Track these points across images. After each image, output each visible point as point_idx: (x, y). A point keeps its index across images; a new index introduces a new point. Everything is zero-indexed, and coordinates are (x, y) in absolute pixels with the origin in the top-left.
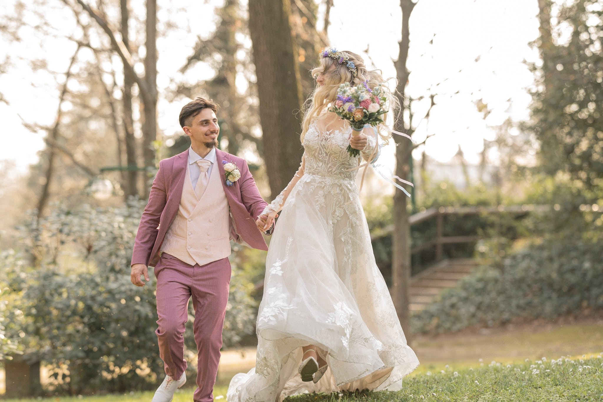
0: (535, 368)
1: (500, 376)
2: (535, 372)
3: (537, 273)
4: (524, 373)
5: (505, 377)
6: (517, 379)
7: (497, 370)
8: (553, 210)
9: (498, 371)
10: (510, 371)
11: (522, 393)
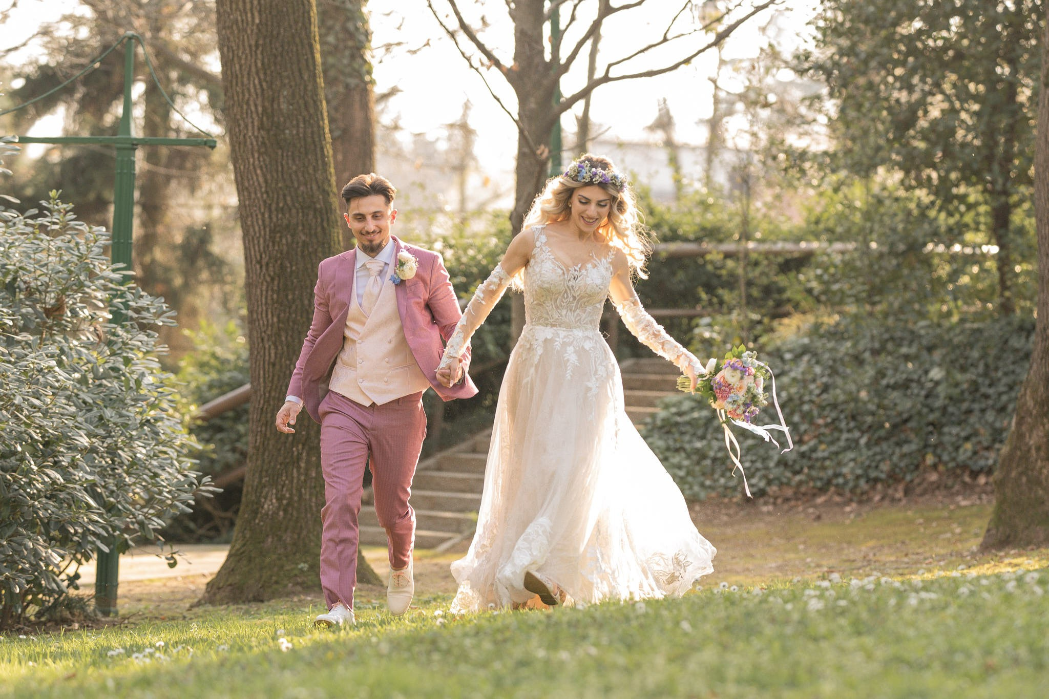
0: (815, 596)
1: (737, 612)
2: (815, 605)
3: (825, 389)
4: (789, 607)
5: (749, 615)
6: (773, 620)
7: (730, 600)
8: (866, 251)
9: (733, 603)
10: (761, 602)
11: (785, 651)
